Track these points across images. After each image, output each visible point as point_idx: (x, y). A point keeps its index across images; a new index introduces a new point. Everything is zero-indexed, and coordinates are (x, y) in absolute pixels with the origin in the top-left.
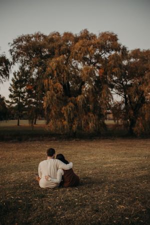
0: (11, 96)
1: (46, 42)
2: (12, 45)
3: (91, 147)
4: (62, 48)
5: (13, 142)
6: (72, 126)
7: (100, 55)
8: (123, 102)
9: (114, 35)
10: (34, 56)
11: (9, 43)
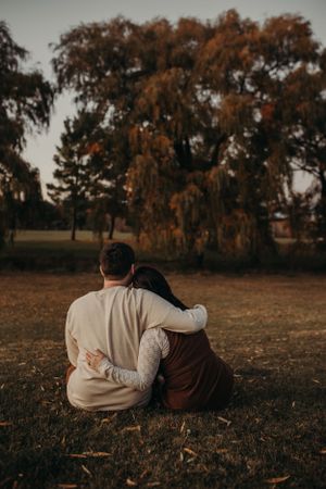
0: (58, 174)
1: (135, 38)
2: (57, 48)
3: (240, 289)
4: (175, 52)
5: (54, 273)
6: (193, 241)
7: (267, 72)
8: (316, 189)
9: (303, 22)
10: (108, 73)
11: (50, 45)
